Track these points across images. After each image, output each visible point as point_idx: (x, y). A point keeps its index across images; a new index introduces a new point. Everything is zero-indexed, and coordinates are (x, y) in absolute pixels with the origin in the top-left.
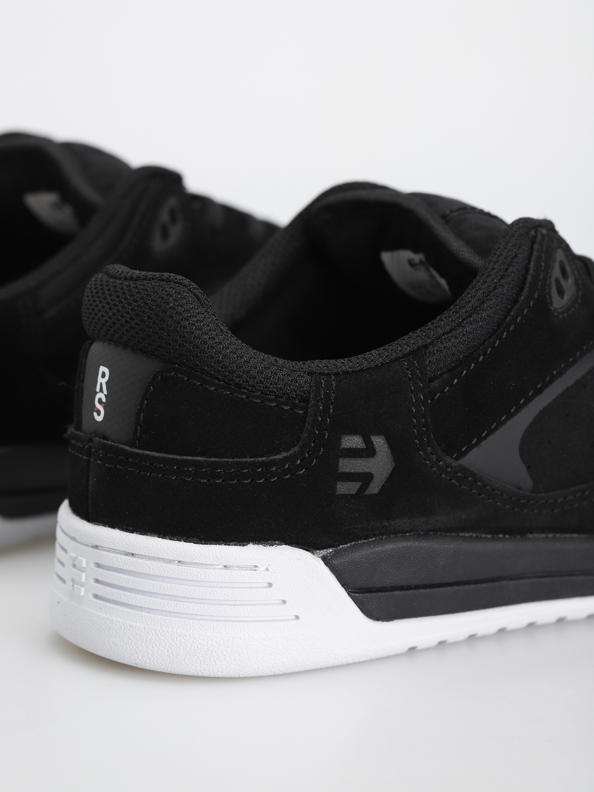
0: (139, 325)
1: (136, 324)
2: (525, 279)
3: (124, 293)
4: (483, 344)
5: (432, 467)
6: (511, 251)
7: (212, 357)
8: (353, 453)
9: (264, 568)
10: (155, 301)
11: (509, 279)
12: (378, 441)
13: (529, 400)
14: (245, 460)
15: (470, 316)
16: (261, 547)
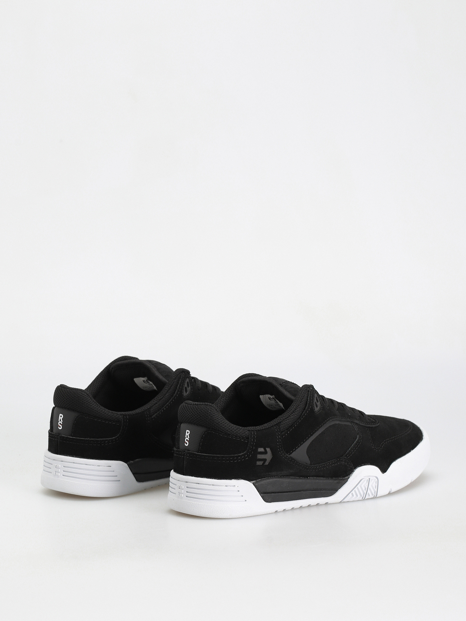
0: (199, 418)
1: (199, 417)
2: (307, 402)
3: (194, 409)
4: (296, 421)
5: (283, 457)
6: (303, 394)
7: (221, 426)
8: (261, 453)
9: (237, 486)
10: (204, 411)
11: (303, 403)
12: (268, 450)
13: (309, 437)
14: (231, 455)
15: (292, 413)
16: (236, 480)
